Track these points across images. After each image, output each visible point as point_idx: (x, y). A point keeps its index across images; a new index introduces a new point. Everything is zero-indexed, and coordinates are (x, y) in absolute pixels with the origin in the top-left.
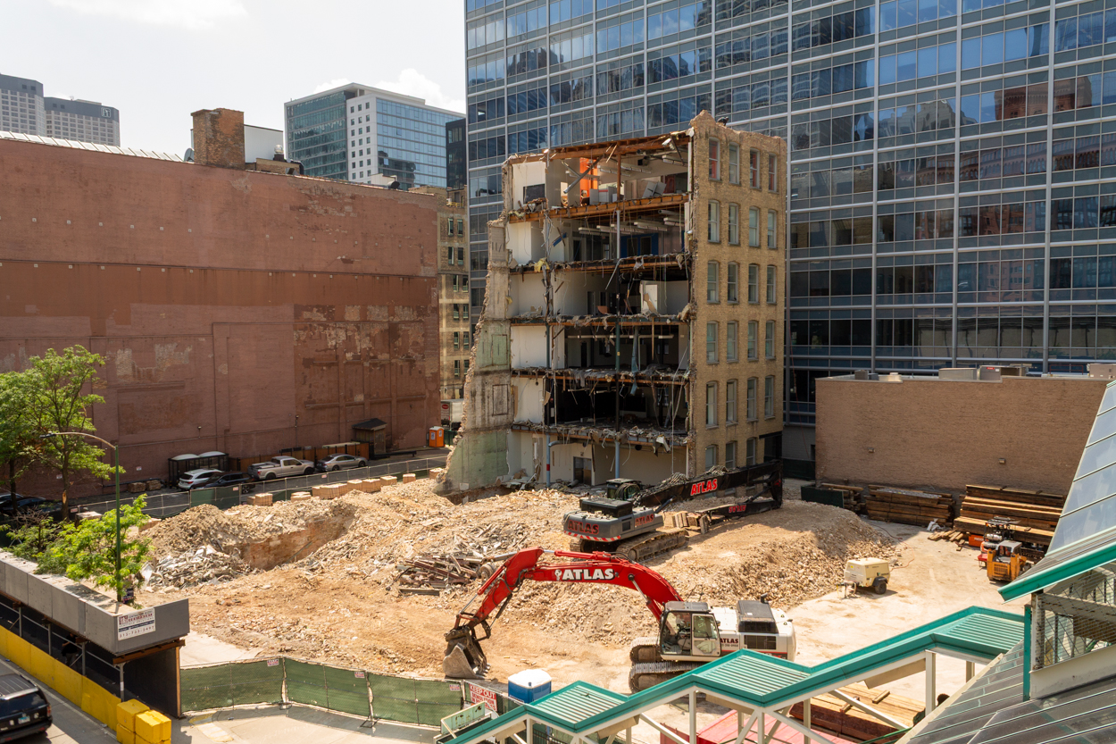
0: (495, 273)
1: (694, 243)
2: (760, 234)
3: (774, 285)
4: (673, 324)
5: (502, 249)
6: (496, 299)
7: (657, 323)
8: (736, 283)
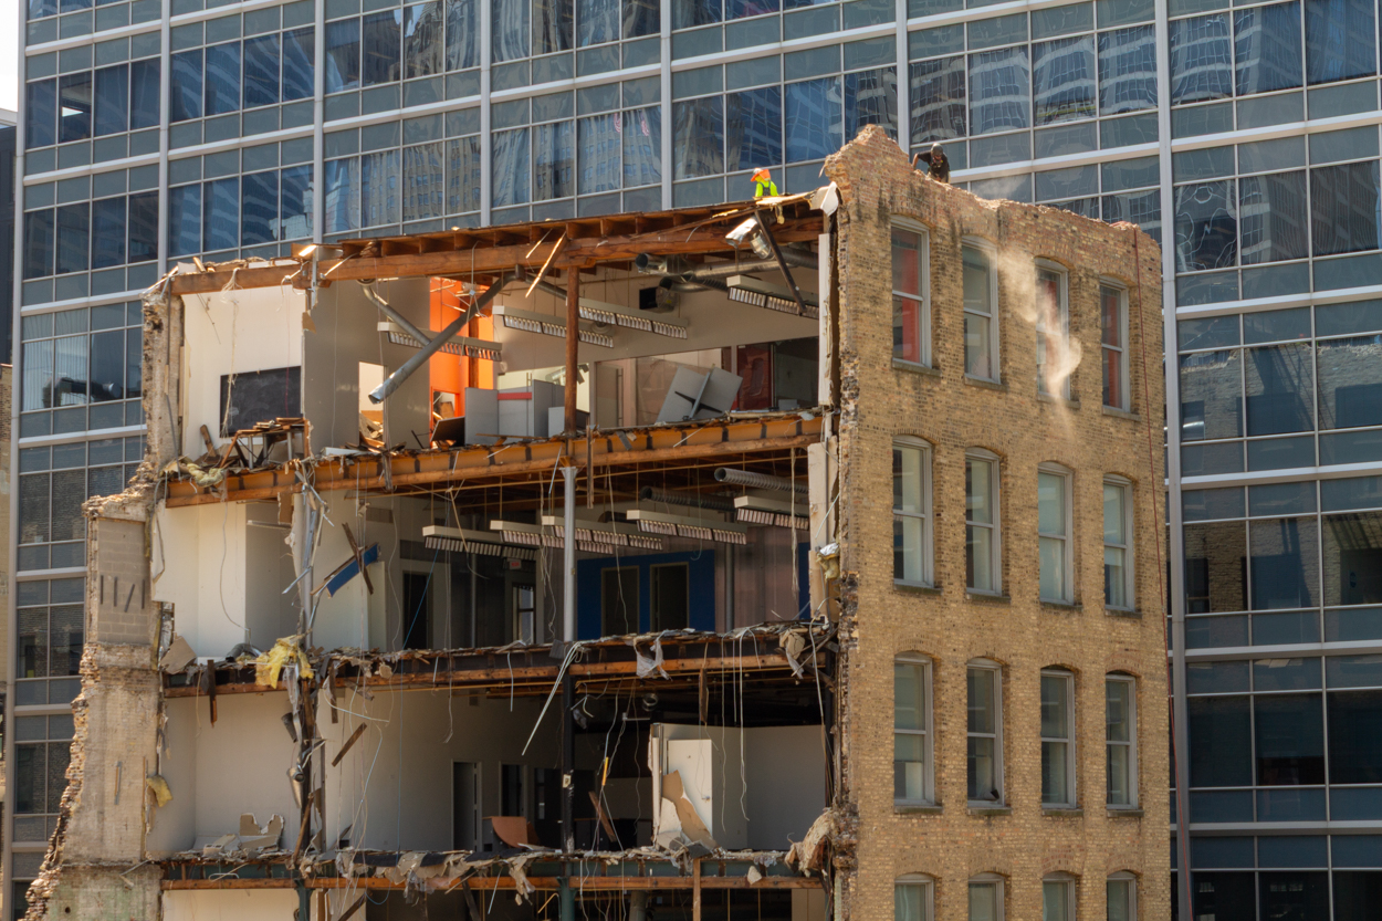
0: (107, 690)
1: (844, 589)
2: (1078, 560)
3: (1133, 743)
4: (769, 885)
5: (136, 603)
6: (110, 786)
7: (714, 882)
8: (998, 735)
